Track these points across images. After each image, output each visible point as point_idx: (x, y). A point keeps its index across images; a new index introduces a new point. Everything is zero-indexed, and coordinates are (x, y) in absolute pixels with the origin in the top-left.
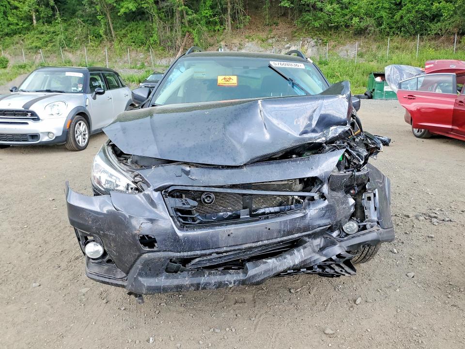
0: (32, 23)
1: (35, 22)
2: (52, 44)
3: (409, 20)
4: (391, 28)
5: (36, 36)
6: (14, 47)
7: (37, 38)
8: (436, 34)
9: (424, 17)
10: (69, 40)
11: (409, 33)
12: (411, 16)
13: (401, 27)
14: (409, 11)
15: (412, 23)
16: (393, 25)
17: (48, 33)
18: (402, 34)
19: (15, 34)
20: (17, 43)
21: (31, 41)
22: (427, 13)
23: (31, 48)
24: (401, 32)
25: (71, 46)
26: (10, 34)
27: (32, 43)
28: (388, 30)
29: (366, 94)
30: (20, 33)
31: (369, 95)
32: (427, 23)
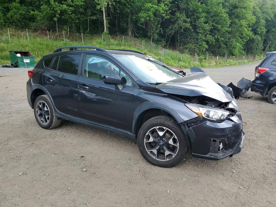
3: (17, 19)
4: (6, 22)
8: (34, 29)
9: (25, 18)
11: (18, 26)
12: (18, 16)
13: (12, 22)
14: (15, 13)
15: (19, 21)
16: (7, 21)
18: (14, 27)
22: (27, 16)
24: (13, 25)
28: (4, 23)
29: (12, 65)
31: (15, 65)
32: (28, 22)
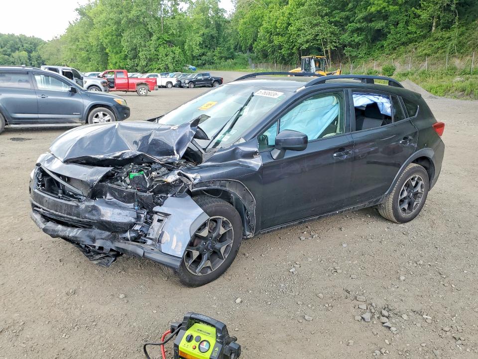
0: (431, 30)
1: (434, 28)
2: (443, 50)
5: (429, 43)
6: (405, 56)
7: (430, 45)
10: (461, 45)
17: (443, 39)
19: (411, 43)
20: (410, 51)
21: (423, 49)
23: (420, 56)
25: (462, 51)
26: (406, 43)
27: (424, 50)
30: (416, 41)
